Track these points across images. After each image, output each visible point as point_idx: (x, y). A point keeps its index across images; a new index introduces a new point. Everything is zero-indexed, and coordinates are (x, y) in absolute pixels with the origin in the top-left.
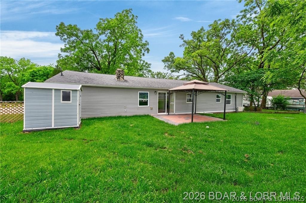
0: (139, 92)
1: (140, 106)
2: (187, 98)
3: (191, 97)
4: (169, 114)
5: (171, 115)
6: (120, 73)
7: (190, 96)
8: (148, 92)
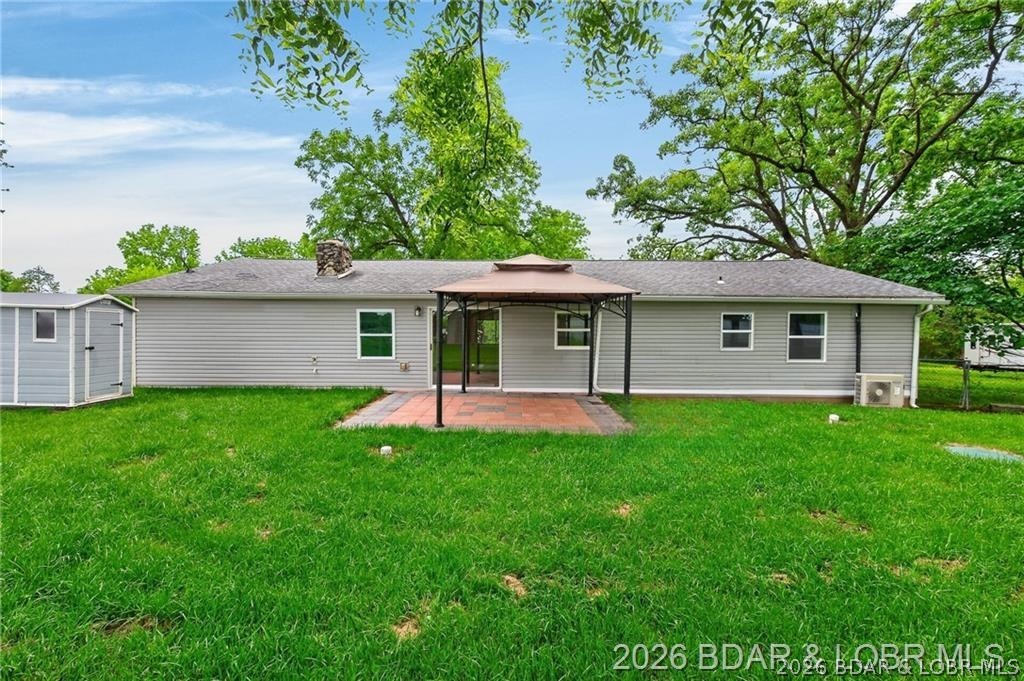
0: (359, 311)
1: (363, 358)
2: (557, 330)
3: (586, 327)
4: (464, 388)
5: (471, 392)
6: (325, 253)
7: (583, 322)
8: (392, 311)
